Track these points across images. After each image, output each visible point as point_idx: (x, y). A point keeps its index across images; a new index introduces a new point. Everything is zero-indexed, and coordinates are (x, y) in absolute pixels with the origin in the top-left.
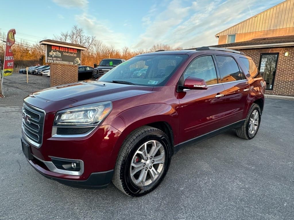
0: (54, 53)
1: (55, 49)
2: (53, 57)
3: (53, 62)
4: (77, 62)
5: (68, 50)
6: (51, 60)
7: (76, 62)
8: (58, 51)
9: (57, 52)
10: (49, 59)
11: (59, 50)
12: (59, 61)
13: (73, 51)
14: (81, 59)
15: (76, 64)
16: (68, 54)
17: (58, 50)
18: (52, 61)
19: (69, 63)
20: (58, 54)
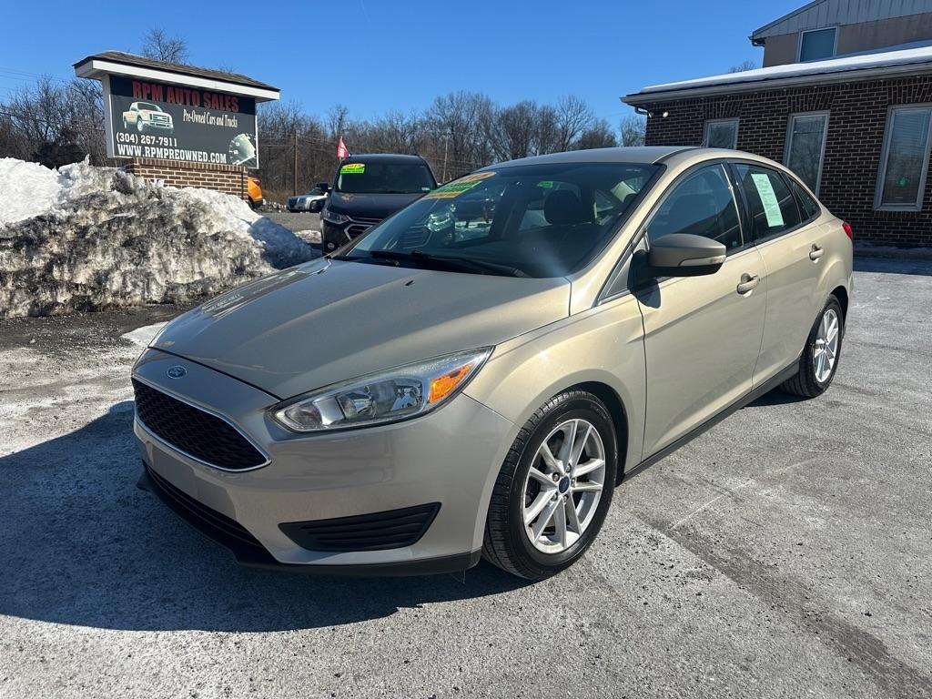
0: (145, 114)
1: (145, 97)
2: (139, 134)
3: (143, 152)
5: (202, 101)
6: (131, 143)
7: (236, 152)
8: (159, 103)
9: (156, 110)
11: (165, 98)
12: (168, 147)
13: (224, 106)
14: (256, 139)
15: (239, 162)
16: (201, 119)
17: (162, 100)
18: (138, 152)
19: (209, 158)
20: (161, 118)
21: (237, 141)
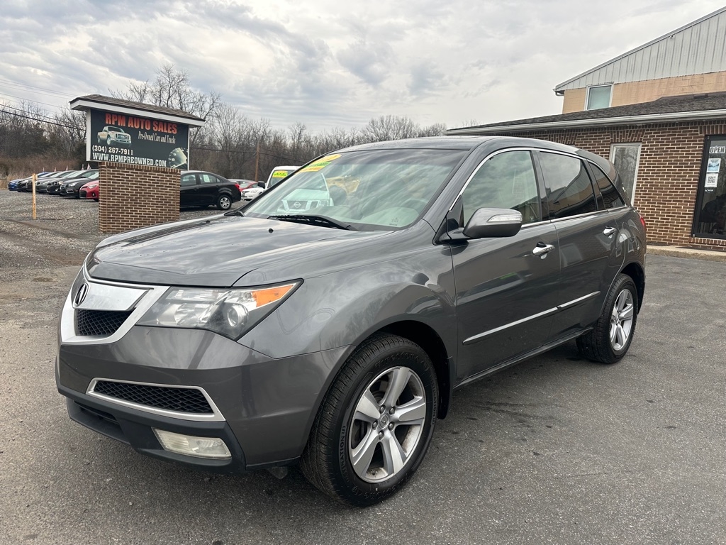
0: (113, 134)
1: (113, 124)
3: (110, 158)
5: (152, 126)
6: (102, 152)
7: (173, 160)
8: (122, 127)
9: (120, 131)
10: (98, 152)
11: (127, 124)
12: (127, 155)
13: (167, 130)
14: (188, 152)
15: (175, 166)
16: (150, 138)
17: (124, 125)
18: (106, 158)
19: (154, 163)
20: (123, 137)
21: (175, 152)
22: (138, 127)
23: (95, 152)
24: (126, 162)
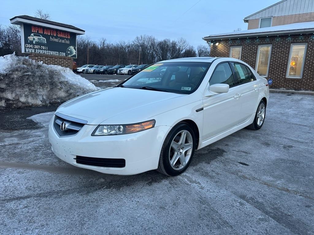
0: (36, 38)
1: (36, 32)
2: (34, 45)
3: (35, 51)
4: (71, 53)
5: (57, 34)
6: (31, 48)
7: (69, 52)
8: (41, 34)
9: (40, 36)
10: (28, 48)
12: (44, 50)
13: (65, 36)
14: (76, 48)
15: (70, 56)
16: (56, 40)
17: (42, 33)
18: (33, 51)
19: (59, 54)
20: (42, 39)
21: (69, 48)
22: (49, 34)
23: (27, 48)
24: (44, 53)
